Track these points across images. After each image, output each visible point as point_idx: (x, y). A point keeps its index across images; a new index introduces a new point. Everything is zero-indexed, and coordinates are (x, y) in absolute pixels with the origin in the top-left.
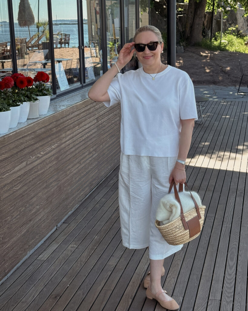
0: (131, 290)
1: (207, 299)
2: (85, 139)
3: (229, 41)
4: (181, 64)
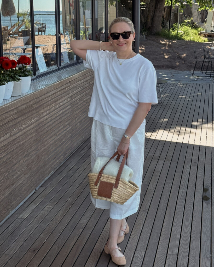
0: (100, 245)
1: (166, 253)
2: (60, 115)
3: (185, 32)
4: (143, 50)
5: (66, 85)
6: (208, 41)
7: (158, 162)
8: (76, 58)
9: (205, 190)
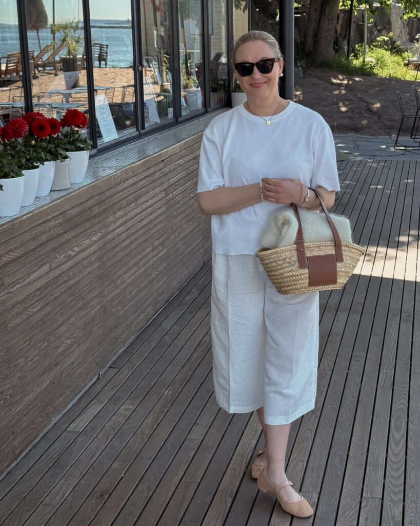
0: (230, 481)
1: (360, 496)
2: (145, 226)
3: (378, 60)
4: (299, 97)
5: (156, 166)
7: (336, 316)
8: (172, 114)
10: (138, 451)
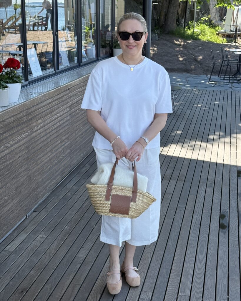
0: (100, 284)
1: (177, 294)
2: (57, 128)
3: (201, 31)
4: (156, 51)
5: (64, 92)
6: (227, 41)
7: (170, 182)
8: (77, 60)
9: (222, 217)
10: (47, 264)
